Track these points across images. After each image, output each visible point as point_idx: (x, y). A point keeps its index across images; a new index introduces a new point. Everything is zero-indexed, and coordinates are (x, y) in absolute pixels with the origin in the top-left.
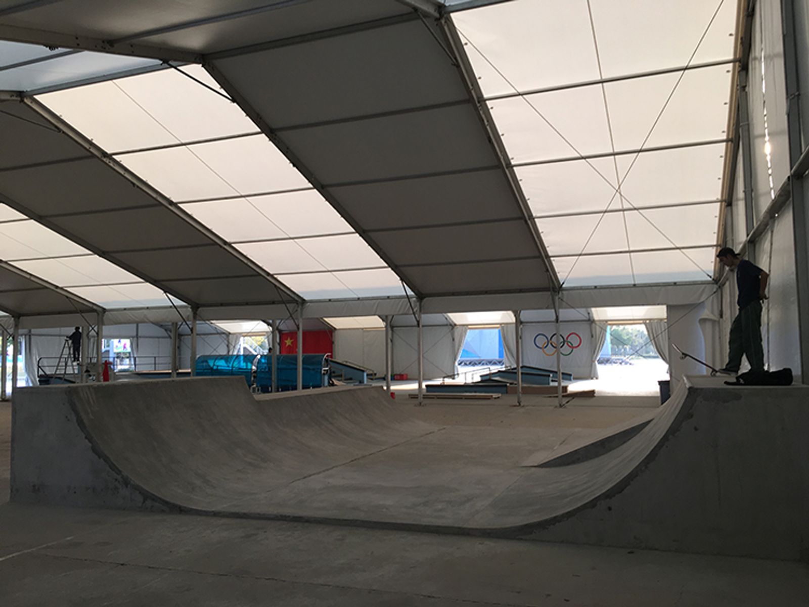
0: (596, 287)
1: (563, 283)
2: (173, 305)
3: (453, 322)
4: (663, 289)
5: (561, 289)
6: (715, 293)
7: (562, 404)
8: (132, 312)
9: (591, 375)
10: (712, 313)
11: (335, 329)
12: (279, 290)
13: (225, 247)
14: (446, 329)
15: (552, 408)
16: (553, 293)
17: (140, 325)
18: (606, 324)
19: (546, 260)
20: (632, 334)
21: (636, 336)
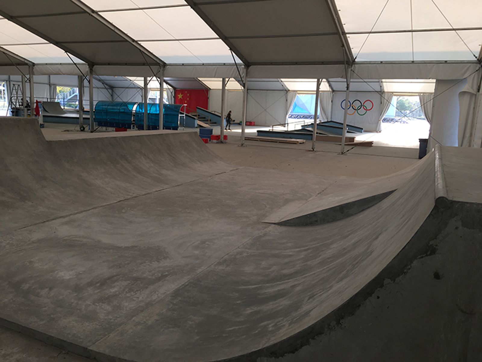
0: (381, 62)
1: (356, 58)
2: (74, 62)
3: (287, 88)
4: (436, 65)
5: (354, 63)
6: (477, 71)
7: (343, 152)
8: (51, 66)
9: (376, 129)
10: (472, 88)
11: (210, 89)
12: (143, 53)
13: (93, 14)
14: (283, 93)
15: (336, 154)
16: (346, 65)
17: (51, 76)
18: (392, 95)
19: (342, 36)
20: (411, 103)
21: (414, 104)
